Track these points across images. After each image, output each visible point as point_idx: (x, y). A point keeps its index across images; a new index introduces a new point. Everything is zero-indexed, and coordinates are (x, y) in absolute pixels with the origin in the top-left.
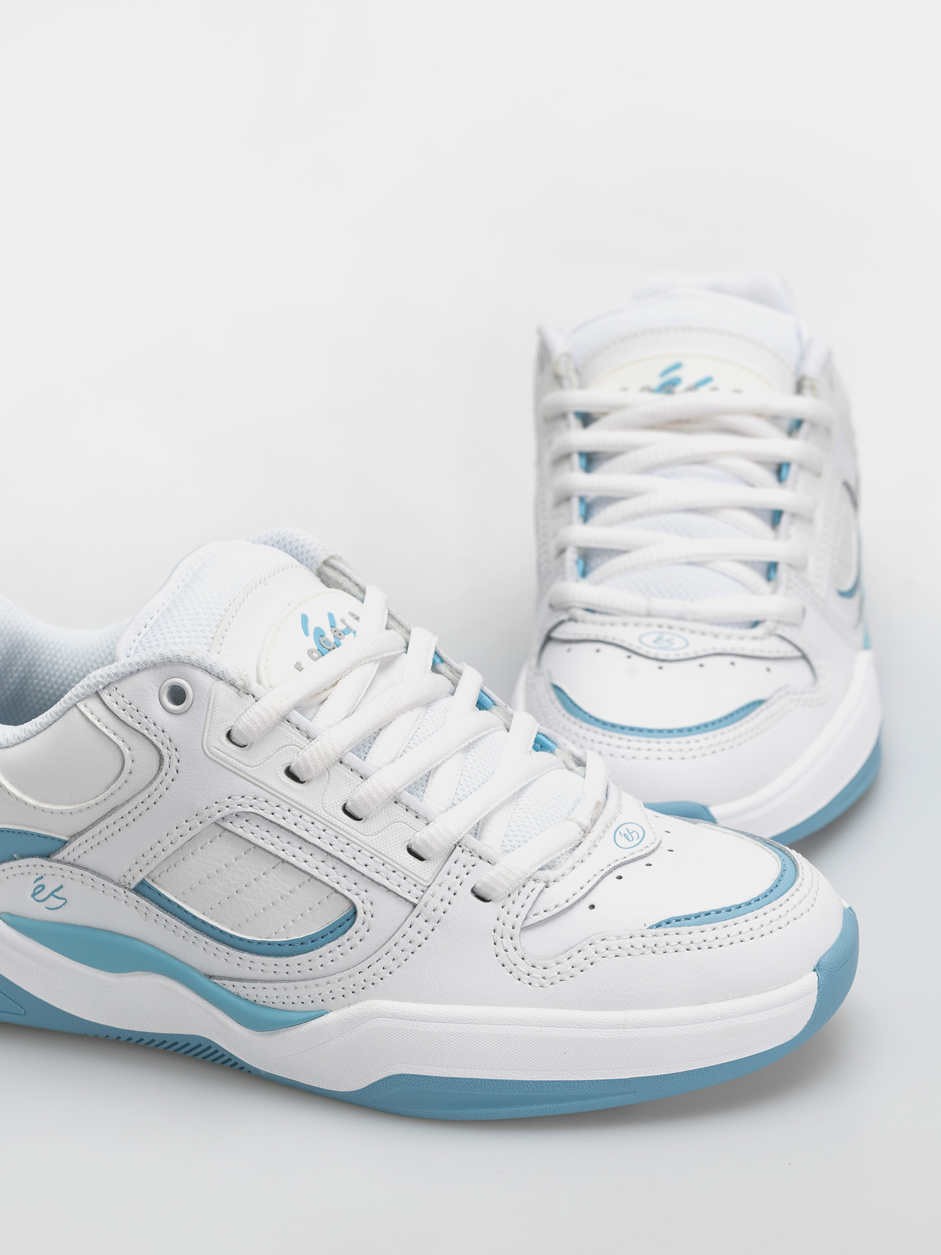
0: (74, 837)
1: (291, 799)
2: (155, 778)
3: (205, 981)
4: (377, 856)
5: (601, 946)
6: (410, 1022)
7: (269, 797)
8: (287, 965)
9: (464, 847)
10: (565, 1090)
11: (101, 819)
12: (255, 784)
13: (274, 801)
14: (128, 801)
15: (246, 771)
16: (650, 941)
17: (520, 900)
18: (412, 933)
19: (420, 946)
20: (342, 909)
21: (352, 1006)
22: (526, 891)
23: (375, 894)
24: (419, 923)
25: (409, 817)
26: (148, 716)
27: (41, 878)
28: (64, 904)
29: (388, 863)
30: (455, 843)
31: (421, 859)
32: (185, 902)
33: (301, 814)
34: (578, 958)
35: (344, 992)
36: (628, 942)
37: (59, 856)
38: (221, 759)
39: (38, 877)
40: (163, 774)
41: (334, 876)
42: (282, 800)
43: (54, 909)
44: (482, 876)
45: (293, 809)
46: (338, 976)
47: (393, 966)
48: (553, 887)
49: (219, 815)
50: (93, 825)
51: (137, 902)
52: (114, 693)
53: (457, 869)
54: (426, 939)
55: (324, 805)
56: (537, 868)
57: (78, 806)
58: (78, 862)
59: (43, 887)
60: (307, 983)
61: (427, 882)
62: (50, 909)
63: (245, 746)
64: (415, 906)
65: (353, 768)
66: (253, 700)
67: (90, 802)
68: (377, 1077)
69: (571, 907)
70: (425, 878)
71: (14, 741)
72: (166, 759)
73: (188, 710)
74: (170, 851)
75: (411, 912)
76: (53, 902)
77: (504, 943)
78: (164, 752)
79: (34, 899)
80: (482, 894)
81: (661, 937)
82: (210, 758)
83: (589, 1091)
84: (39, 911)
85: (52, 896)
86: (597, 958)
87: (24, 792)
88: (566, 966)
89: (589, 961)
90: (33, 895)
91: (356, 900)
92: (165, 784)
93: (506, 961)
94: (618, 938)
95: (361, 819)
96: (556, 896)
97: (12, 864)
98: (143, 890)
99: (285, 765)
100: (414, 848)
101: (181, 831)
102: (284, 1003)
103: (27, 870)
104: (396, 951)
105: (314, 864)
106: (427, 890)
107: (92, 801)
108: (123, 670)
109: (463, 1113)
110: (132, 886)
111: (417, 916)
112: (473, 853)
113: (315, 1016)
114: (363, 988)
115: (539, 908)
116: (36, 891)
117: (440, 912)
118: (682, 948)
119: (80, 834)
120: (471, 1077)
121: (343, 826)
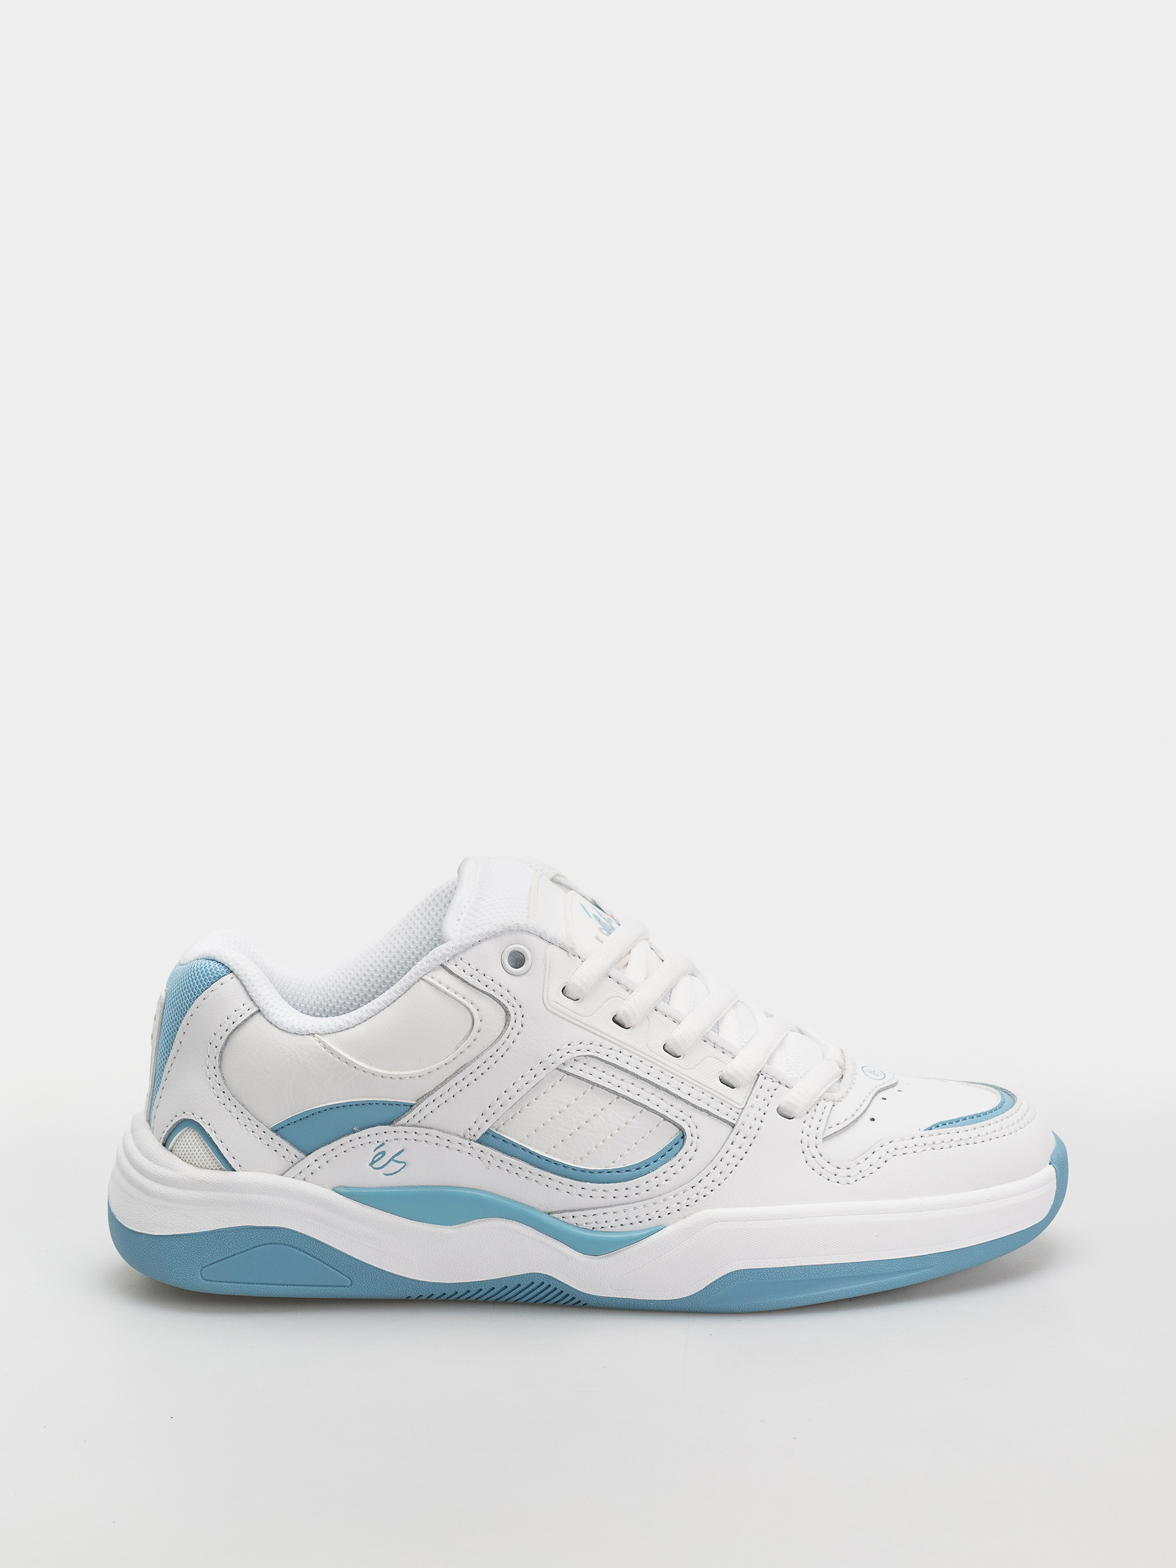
0: (420, 1100)
1: (622, 1042)
2: (502, 1033)
3: (546, 1218)
4: (697, 1086)
5: (891, 1148)
6: (744, 1222)
7: (602, 1041)
8: (627, 1189)
9: (765, 1075)
10: (878, 1269)
11: (451, 1077)
12: (590, 1031)
13: (607, 1045)
14: (477, 1057)
15: (582, 1021)
16: (928, 1140)
17: (817, 1116)
18: (734, 1149)
19: (741, 1159)
20: (672, 1134)
21: (687, 1218)
22: (820, 1108)
23: (700, 1118)
24: (739, 1140)
25: (717, 1052)
26: (494, 979)
27: (383, 1144)
28: (403, 1167)
29: (707, 1091)
30: (758, 1071)
31: (733, 1087)
32: (529, 1145)
33: (631, 1054)
34: (873, 1159)
35: (679, 1207)
36: (911, 1143)
37: (404, 1120)
38: (561, 1012)
39: (379, 1144)
40: (509, 1028)
41: (664, 1105)
42: (614, 1043)
43: (392, 1174)
44: (786, 1098)
45: (624, 1050)
46: (673, 1193)
47: (720, 1178)
48: (838, 1106)
49: (562, 1060)
50: (442, 1084)
51: (482, 1151)
52: (460, 962)
53: (763, 1093)
54: (746, 1153)
55: (649, 1046)
56: (824, 1090)
57: (428, 1069)
58: (423, 1123)
59: (384, 1153)
60: (645, 1203)
61: (741, 1105)
62: (387, 1175)
63: (578, 1000)
64: (733, 1126)
65: (667, 1014)
66: (580, 961)
67: (440, 1063)
68: (715, 1277)
69: (856, 1120)
70: (739, 1102)
71: (355, 1022)
72: (512, 1015)
73: (527, 971)
74: (517, 1098)
75: (732, 1132)
76: (394, 1167)
77: (812, 1151)
78: (510, 1009)
79: (372, 1167)
80: (786, 1113)
81: (937, 1136)
82: (550, 1011)
83: (897, 1268)
84: (377, 1179)
85: (392, 1162)
86: (888, 1157)
87: (371, 1064)
88: (865, 1166)
89: (883, 1160)
90: (371, 1165)
91: (684, 1125)
92: (512, 1038)
93: (816, 1166)
94: (902, 1139)
95: (679, 1057)
96: (843, 1112)
97: (352, 1136)
98: (490, 1139)
99: (613, 1013)
100: (726, 1078)
101: (526, 1079)
102: (622, 1225)
103: (368, 1139)
104: (722, 1166)
105: (645, 1095)
106: (742, 1112)
107: (442, 1062)
108: (467, 941)
109: (793, 1299)
110: (477, 1138)
111: (737, 1134)
112: (774, 1079)
113: (653, 1231)
114: (696, 1201)
115: (833, 1122)
116: (375, 1159)
117: (755, 1129)
118: (954, 1144)
119: (428, 1095)
120: (799, 1265)
121: (664, 1061)
